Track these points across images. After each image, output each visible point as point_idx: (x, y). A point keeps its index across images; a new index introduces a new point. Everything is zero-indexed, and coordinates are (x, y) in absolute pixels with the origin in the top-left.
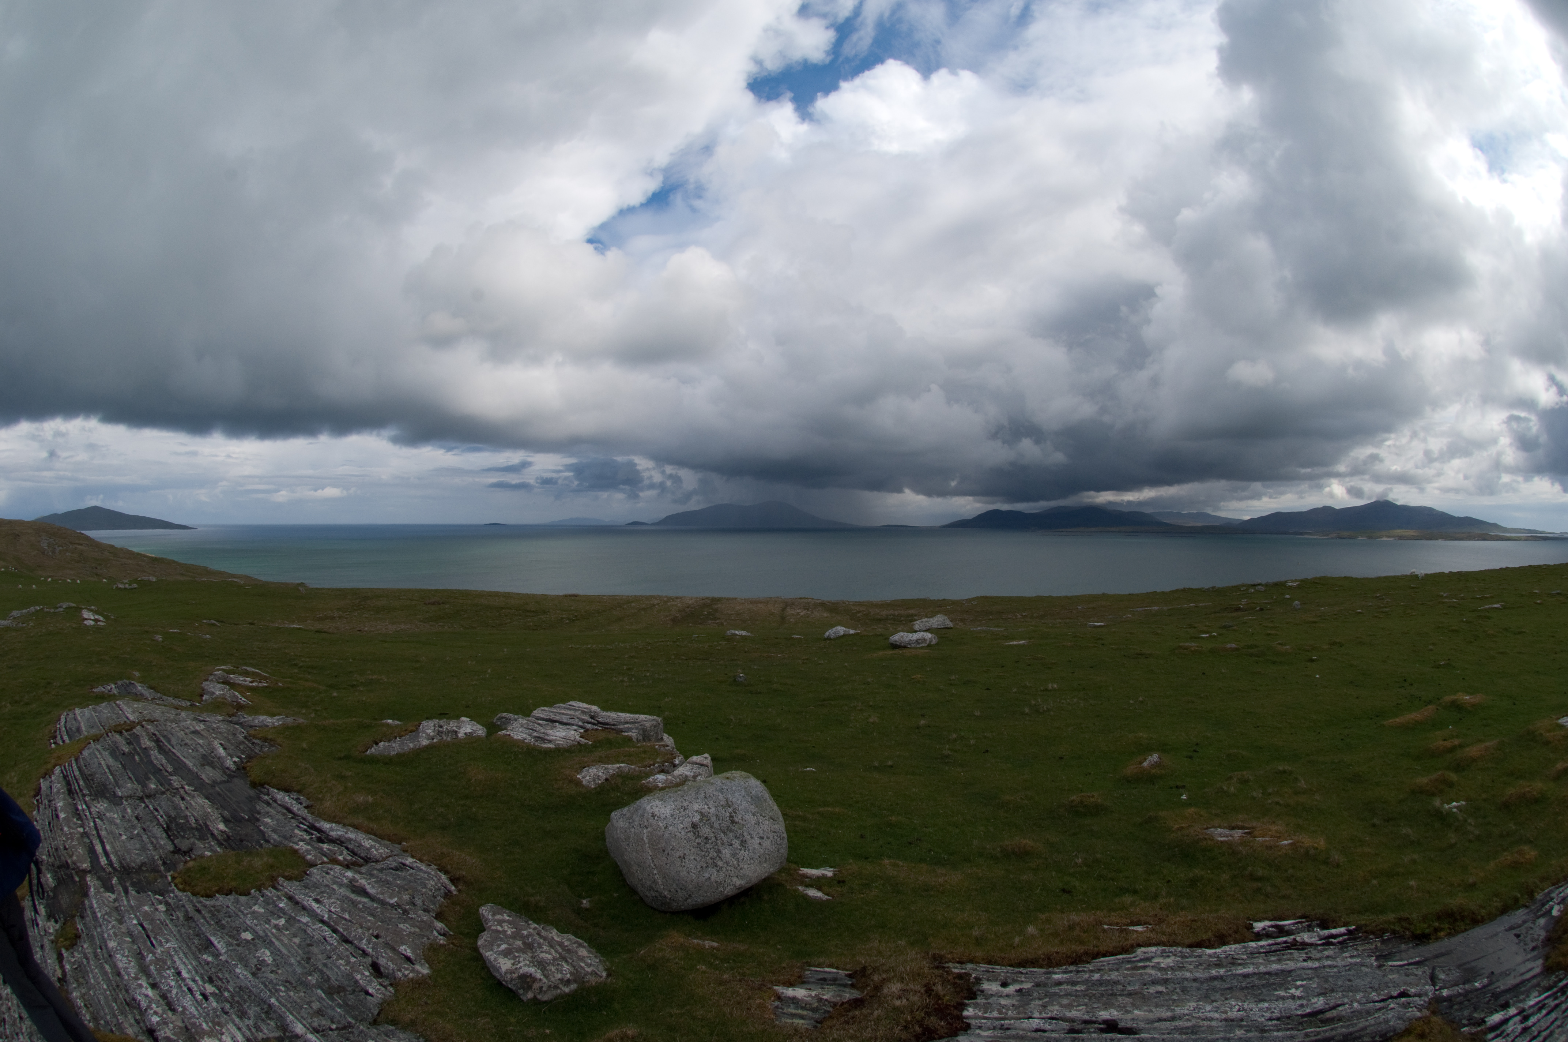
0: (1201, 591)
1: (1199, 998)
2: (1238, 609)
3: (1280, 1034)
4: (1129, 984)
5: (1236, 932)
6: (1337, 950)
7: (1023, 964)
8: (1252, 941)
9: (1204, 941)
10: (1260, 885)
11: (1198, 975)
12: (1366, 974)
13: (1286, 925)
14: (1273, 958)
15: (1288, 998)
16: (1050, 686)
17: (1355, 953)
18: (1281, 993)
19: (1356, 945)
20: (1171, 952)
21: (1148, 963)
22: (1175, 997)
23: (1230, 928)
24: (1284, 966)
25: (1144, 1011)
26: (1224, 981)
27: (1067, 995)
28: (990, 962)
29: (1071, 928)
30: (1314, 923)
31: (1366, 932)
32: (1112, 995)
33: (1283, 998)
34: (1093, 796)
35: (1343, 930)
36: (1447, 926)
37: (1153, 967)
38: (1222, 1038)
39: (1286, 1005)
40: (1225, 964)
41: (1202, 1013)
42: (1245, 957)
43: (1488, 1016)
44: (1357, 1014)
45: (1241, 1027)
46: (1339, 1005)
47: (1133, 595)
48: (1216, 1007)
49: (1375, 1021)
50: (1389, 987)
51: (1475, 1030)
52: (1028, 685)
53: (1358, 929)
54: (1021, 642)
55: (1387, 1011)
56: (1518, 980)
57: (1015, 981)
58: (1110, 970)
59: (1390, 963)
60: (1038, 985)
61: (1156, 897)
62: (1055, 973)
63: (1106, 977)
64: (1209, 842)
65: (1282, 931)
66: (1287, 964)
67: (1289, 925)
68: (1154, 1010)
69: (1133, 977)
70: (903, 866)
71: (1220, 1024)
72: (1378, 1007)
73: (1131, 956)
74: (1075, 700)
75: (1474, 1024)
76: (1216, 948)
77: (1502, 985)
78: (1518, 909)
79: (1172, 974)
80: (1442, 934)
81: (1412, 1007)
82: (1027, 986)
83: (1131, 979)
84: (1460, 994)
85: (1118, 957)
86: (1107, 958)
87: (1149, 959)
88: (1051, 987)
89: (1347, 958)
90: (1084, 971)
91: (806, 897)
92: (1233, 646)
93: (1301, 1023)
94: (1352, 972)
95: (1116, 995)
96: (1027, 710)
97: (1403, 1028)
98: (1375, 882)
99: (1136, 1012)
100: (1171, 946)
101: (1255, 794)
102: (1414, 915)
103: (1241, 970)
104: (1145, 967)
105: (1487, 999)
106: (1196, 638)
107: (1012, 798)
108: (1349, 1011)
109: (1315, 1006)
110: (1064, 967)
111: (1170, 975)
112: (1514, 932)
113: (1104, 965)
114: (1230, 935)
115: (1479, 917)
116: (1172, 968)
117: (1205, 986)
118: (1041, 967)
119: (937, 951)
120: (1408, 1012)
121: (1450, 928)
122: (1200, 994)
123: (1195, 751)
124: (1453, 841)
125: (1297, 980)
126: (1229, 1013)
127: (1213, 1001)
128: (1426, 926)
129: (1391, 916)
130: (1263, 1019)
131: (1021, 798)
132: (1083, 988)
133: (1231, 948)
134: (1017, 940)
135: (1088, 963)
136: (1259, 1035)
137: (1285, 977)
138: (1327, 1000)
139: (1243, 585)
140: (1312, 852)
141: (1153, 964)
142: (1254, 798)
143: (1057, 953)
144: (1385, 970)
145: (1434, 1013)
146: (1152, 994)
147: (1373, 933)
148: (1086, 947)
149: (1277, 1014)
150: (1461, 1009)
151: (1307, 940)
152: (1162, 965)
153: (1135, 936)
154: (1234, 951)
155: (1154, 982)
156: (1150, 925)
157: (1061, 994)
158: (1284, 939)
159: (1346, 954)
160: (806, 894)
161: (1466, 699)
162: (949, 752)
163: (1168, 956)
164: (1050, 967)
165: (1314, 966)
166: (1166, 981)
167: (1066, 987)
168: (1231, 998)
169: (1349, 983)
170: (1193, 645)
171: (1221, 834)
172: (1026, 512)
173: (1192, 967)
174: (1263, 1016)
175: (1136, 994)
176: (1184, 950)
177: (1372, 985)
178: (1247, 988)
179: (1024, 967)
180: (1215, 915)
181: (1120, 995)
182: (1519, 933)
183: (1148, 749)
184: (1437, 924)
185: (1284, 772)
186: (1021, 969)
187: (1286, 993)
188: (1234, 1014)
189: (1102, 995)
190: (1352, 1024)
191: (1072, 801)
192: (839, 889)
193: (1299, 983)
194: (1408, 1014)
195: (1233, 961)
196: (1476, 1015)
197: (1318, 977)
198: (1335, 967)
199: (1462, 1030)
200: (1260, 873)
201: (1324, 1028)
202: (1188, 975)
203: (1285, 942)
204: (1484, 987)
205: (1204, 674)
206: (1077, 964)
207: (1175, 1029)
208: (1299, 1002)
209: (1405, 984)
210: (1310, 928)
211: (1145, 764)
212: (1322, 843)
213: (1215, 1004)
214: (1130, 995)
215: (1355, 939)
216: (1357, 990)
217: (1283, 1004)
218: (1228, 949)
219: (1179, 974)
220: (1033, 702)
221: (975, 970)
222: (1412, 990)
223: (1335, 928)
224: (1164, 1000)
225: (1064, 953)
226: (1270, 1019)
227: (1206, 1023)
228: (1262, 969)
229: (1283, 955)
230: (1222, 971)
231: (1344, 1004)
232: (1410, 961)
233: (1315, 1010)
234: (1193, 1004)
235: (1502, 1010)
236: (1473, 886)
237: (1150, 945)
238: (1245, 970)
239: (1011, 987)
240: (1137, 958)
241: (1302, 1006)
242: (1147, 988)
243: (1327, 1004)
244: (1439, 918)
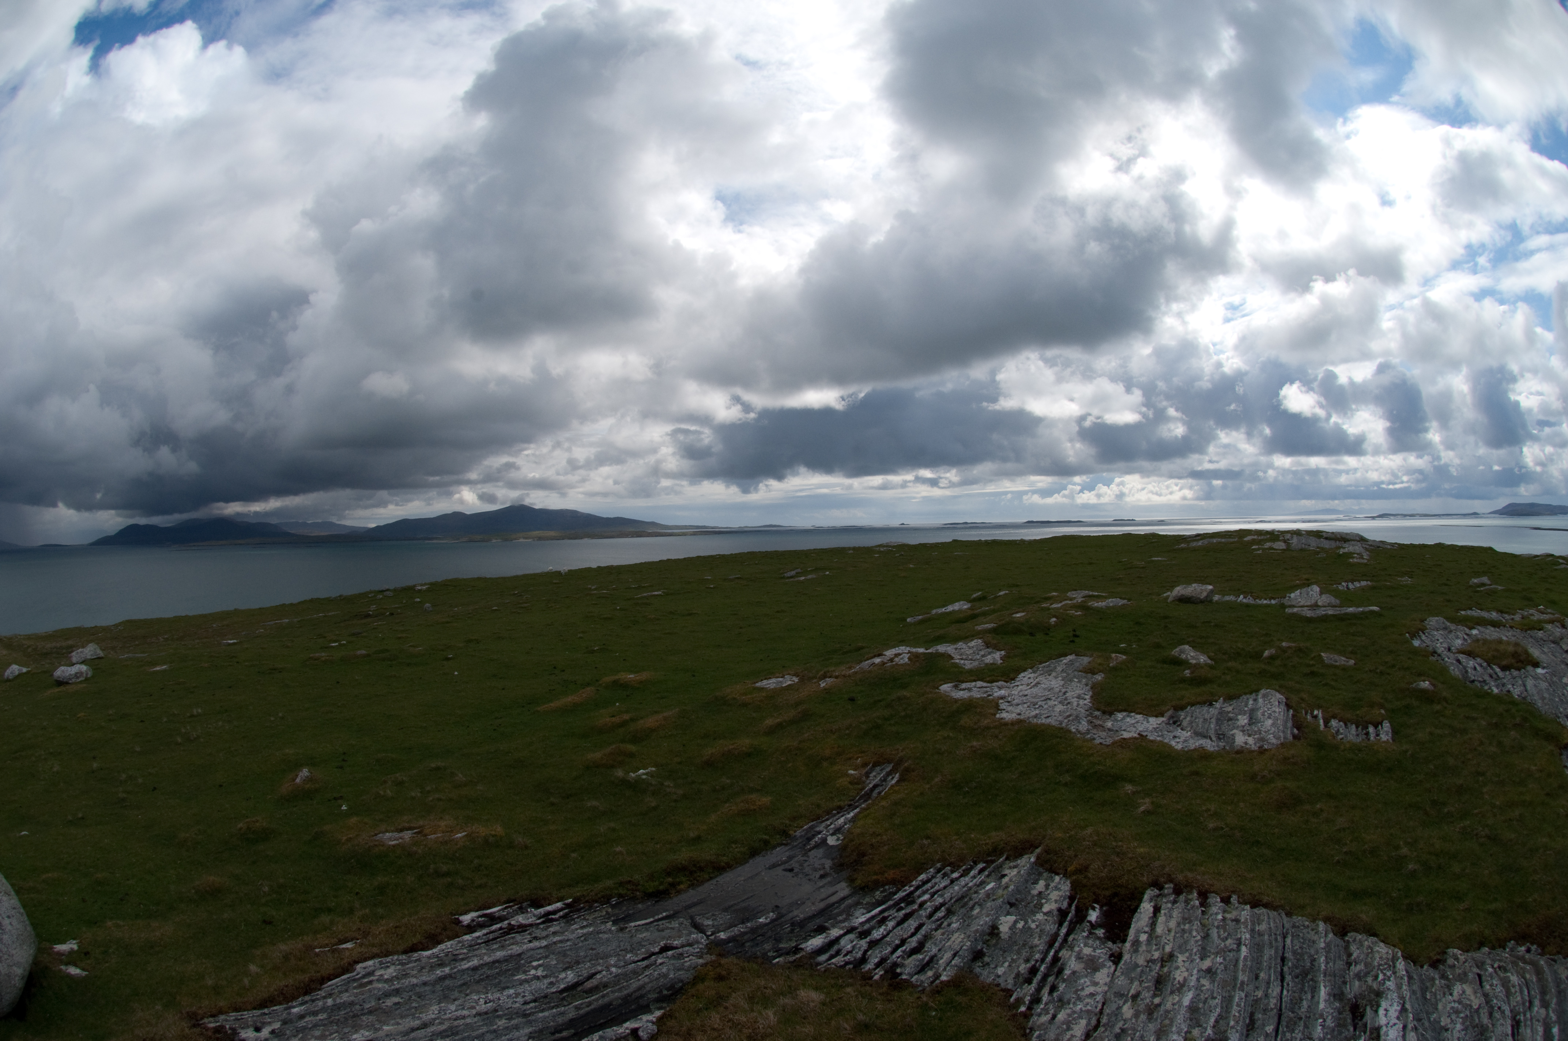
0: (329, 600)
1: (439, 1000)
2: (368, 616)
3: (546, 1014)
4: (364, 1002)
5: (445, 929)
6: (563, 925)
7: (263, 1004)
8: (466, 934)
9: (416, 944)
10: (449, 880)
11: (424, 978)
12: (608, 940)
13: (495, 913)
14: (495, 946)
15: (532, 980)
16: (195, 712)
17: (585, 923)
18: (523, 977)
19: (583, 915)
20: (389, 962)
21: (371, 978)
22: (414, 1005)
23: (437, 927)
24: (509, 952)
25: (392, 1025)
26: (455, 978)
27: (315, 1026)
28: (237, 1010)
29: (286, 958)
30: (525, 904)
31: (587, 902)
32: (354, 1016)
33: (526, 981)
34: (257, 821)
35: (559, 905)
36: (684, 879)
37: (378, 980)
38: (487, 1032)
39: (533, 987)
40: (447, 962)
41: (450, 1013)
42: (465, 951)
43: (802, 943)
44: (626, 976)
45: (500, 1017)
46: (595, 974)
47: (263, 608)
48: (460, 1005)
49: (649, 978)
50: (645, 946)
51: (794, 958)
52: (176, 712)
53: (576, 900)
54: (164, 667)
55: (657, 966)
56: (822, 905)
57: (264, 1024)
58: (341, 992)
59: (633, 924)
60: (285, 1022)
61: (351, 911)
62: (294, 1007)
63: (338, 1001)
64: (382, 848)
65: (493, 919)
66: (511, 949)
67: (499, 911)
68: (400, 1022)
69: (363, 994)
70: (124, 926)
71: (476, 1019)
72: (644, 966)
73: (354, 974)
74: (220, 723)
75: (788, 953)
76: (432, 949)
77: (799, 914)
78: (774, 847)
79: (398, 983)
80: (682, 886)
81: (688, 956)
82: (277, 1025)
83: (363, 997)
84: (743, 934)
85: (342, 977)
86: (334, 981)
87: (371, 973)
88: (297, 1022)
89: (577, 930)
90: (318, 999)
91: (69, 976)
92: (364, 652)
93: (563, 999)
94: (590, 941)
95: (358, 1016)
96: (179, 740)
97: (692, 977)
98: (574, 855)
99: (385, 1028)
100: (386, 956)
101: (413, 794)
102: (637, 877)
103: (466, 965)
104: (371, 982)
105: (789, 929)
106: (326, 648)
107: (188, 835)
108: (609, 976)
109: (567, 980)
110: (300, 999)
111: (396, 985)
112: (782, 867)
113: (334, 989)
114: (440, 934)
115: (723, 864)
116: (397, 978)
117: (438, 987)
118: (280, 1004)
119: (188, 1009)
120: (686, 962)
121: (689, 880)
122: (438, 996)
123: (344, 760)
124: (653, 804)
125: (531, 962)
126: (478, 1008)
127: (455, 1000)
128: (657, 883)
129: (609, 883)
130: (517, 1005)
131: (196, 834)
132: (325, 1016)
133: (446, 946)
134: (246, 981)
135: (320, 990)
136: (524, 1020)
137: (517, 962)
138: (577, 972)
139: (371, 592)
140: (491, 839)
141: (377, 978)
142: (413, 798)
143: (287, 986)
144: (629, 931)
145: (720, 955)
146: (391, 1007)
147: (596, 902)
148: (309, 975)
149: (529, 998)
150: (757, 944)
151: (523, 922)
152: (386, 977)
153: (347, 953)
154: (451, 948)
155: (387, 995)
156: (358, 939)
157: (310, 1026)
158: (498, 926)
159: (575, 926)
160: (69, 973)
161: (630, 678)
162: (125, 795)
163: (388, 967)
164: (289, 1002)
165: (543, 945)
166: (397, 992)
167: (310, 1019)
168: (471, 993)
169: (594, 952)
170: (323, 655)
171: (390, 838)
172: (161, 526)
173: (415, 972)
174: (516, 1002)
175: (376, 1010)
176: (400, 957)
177: (622, 948)
178: (482, 980)
179: (267, 1007)
180: (416, 917)
181: (362, 1015)
182: (790, 867)
183: (297, 766)
184: (670, 880)
185: (438, 769)
186: (266, 1011)
187: (527, 975)
188: (482, 1007)
189: (346, 1019)
190: (623, 987)
191: (241, 829)
192: (88, 962)
193: (535, 964)
194: (687, 964)
195: (455, 958)
196: (781, 946)
197: (553, 954)
198: (568, 940)
199: (775, 961)
200: (444, 868)
201: (593, 998)
202: (415, 981)
203: (501, 929)
204: (773, 921)
205: (338, 682)
206: (310, 993)
207: (433, 1035)
208: (546, 981)
209: (663, 938)
210: (522, 910)
211: (298, 780)
212: (499, 830)
213: (456, 1003)
214: (370, 1012)
215: (579, 910)
216: (606, 956)
217: (530, 986)
218: (444, 947)
219: (406, 982)
220: (183, 731)
221: (226, 1020)
222: (676, 942)
223: (549, 904)
224: (405, 1010)
225: (292, 985)
226: (525, 1003)
227: (461, 1022)
228: (487, 959)
229: (505, 940)
230: (447, 970)
231: (600, 972)
232: (656, 917)
233: (570, 984)
234: (436, 1007)
235: (820, 935)
236: (698, 839)
237: (365, 960)
238: (470, 964)
239: (264, 1030)
240: (360, 975)
241: (552, 983)
242: (384, 1002)
243: (580, 976)
244: (669, 874)
